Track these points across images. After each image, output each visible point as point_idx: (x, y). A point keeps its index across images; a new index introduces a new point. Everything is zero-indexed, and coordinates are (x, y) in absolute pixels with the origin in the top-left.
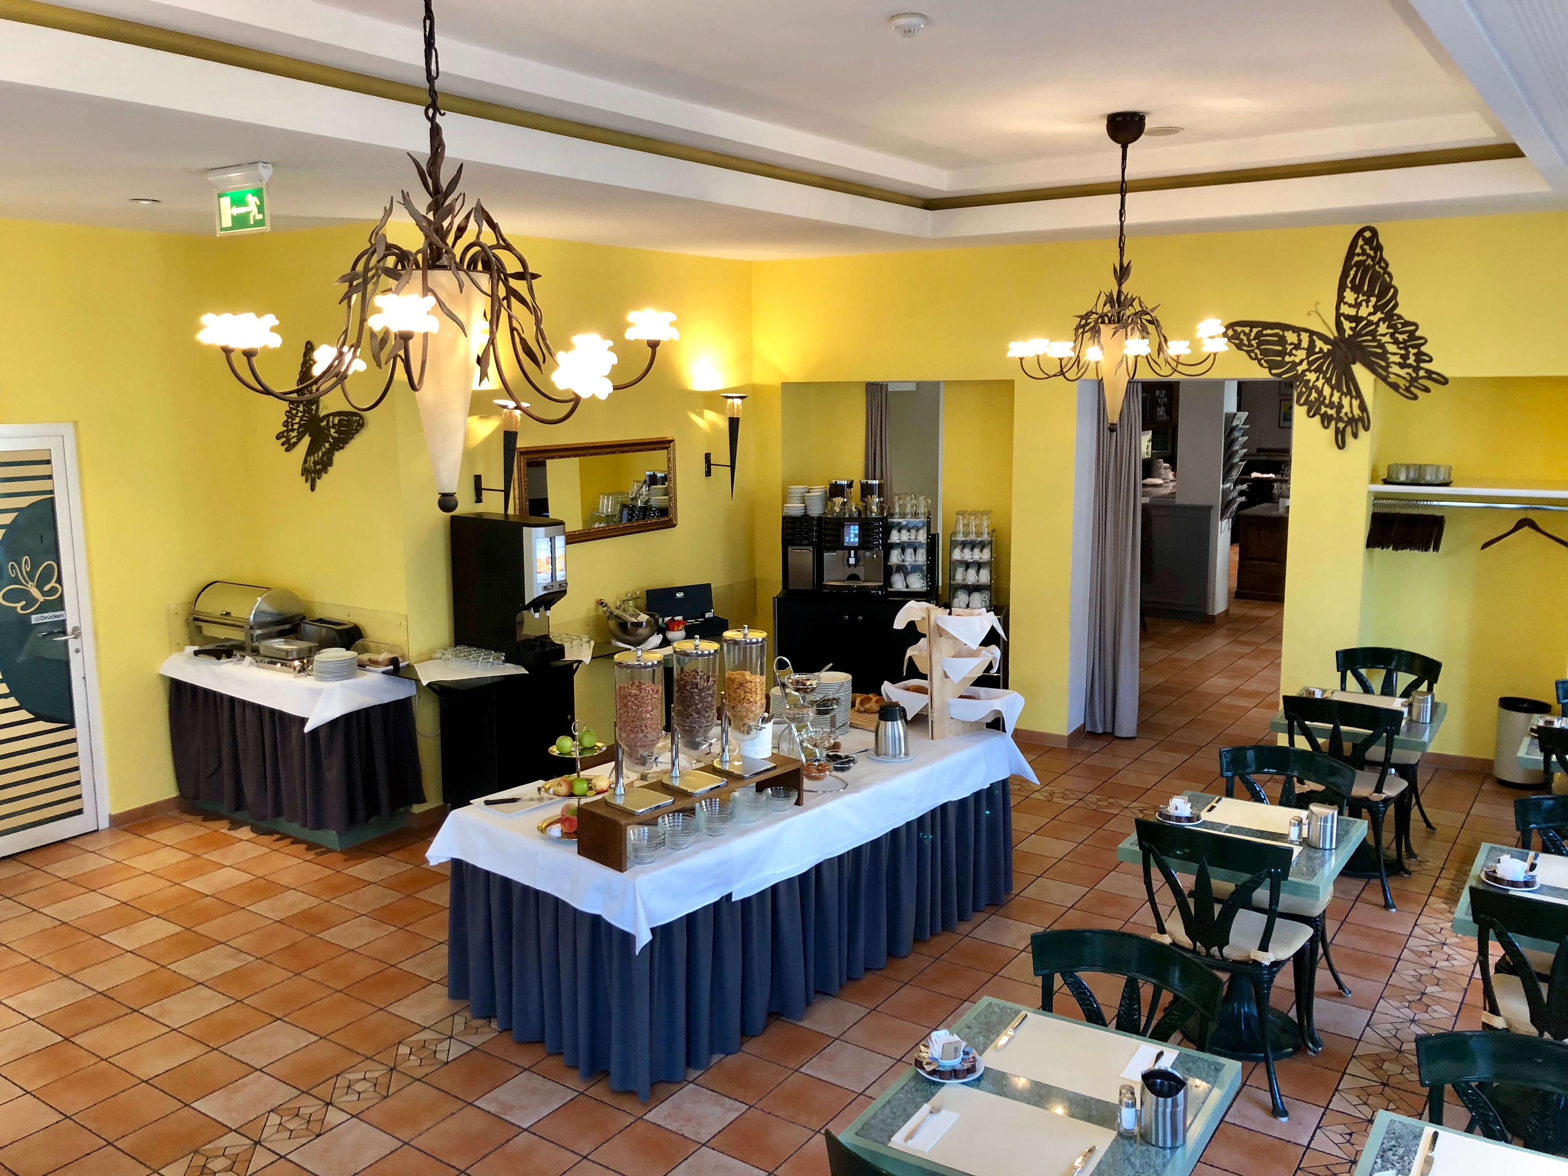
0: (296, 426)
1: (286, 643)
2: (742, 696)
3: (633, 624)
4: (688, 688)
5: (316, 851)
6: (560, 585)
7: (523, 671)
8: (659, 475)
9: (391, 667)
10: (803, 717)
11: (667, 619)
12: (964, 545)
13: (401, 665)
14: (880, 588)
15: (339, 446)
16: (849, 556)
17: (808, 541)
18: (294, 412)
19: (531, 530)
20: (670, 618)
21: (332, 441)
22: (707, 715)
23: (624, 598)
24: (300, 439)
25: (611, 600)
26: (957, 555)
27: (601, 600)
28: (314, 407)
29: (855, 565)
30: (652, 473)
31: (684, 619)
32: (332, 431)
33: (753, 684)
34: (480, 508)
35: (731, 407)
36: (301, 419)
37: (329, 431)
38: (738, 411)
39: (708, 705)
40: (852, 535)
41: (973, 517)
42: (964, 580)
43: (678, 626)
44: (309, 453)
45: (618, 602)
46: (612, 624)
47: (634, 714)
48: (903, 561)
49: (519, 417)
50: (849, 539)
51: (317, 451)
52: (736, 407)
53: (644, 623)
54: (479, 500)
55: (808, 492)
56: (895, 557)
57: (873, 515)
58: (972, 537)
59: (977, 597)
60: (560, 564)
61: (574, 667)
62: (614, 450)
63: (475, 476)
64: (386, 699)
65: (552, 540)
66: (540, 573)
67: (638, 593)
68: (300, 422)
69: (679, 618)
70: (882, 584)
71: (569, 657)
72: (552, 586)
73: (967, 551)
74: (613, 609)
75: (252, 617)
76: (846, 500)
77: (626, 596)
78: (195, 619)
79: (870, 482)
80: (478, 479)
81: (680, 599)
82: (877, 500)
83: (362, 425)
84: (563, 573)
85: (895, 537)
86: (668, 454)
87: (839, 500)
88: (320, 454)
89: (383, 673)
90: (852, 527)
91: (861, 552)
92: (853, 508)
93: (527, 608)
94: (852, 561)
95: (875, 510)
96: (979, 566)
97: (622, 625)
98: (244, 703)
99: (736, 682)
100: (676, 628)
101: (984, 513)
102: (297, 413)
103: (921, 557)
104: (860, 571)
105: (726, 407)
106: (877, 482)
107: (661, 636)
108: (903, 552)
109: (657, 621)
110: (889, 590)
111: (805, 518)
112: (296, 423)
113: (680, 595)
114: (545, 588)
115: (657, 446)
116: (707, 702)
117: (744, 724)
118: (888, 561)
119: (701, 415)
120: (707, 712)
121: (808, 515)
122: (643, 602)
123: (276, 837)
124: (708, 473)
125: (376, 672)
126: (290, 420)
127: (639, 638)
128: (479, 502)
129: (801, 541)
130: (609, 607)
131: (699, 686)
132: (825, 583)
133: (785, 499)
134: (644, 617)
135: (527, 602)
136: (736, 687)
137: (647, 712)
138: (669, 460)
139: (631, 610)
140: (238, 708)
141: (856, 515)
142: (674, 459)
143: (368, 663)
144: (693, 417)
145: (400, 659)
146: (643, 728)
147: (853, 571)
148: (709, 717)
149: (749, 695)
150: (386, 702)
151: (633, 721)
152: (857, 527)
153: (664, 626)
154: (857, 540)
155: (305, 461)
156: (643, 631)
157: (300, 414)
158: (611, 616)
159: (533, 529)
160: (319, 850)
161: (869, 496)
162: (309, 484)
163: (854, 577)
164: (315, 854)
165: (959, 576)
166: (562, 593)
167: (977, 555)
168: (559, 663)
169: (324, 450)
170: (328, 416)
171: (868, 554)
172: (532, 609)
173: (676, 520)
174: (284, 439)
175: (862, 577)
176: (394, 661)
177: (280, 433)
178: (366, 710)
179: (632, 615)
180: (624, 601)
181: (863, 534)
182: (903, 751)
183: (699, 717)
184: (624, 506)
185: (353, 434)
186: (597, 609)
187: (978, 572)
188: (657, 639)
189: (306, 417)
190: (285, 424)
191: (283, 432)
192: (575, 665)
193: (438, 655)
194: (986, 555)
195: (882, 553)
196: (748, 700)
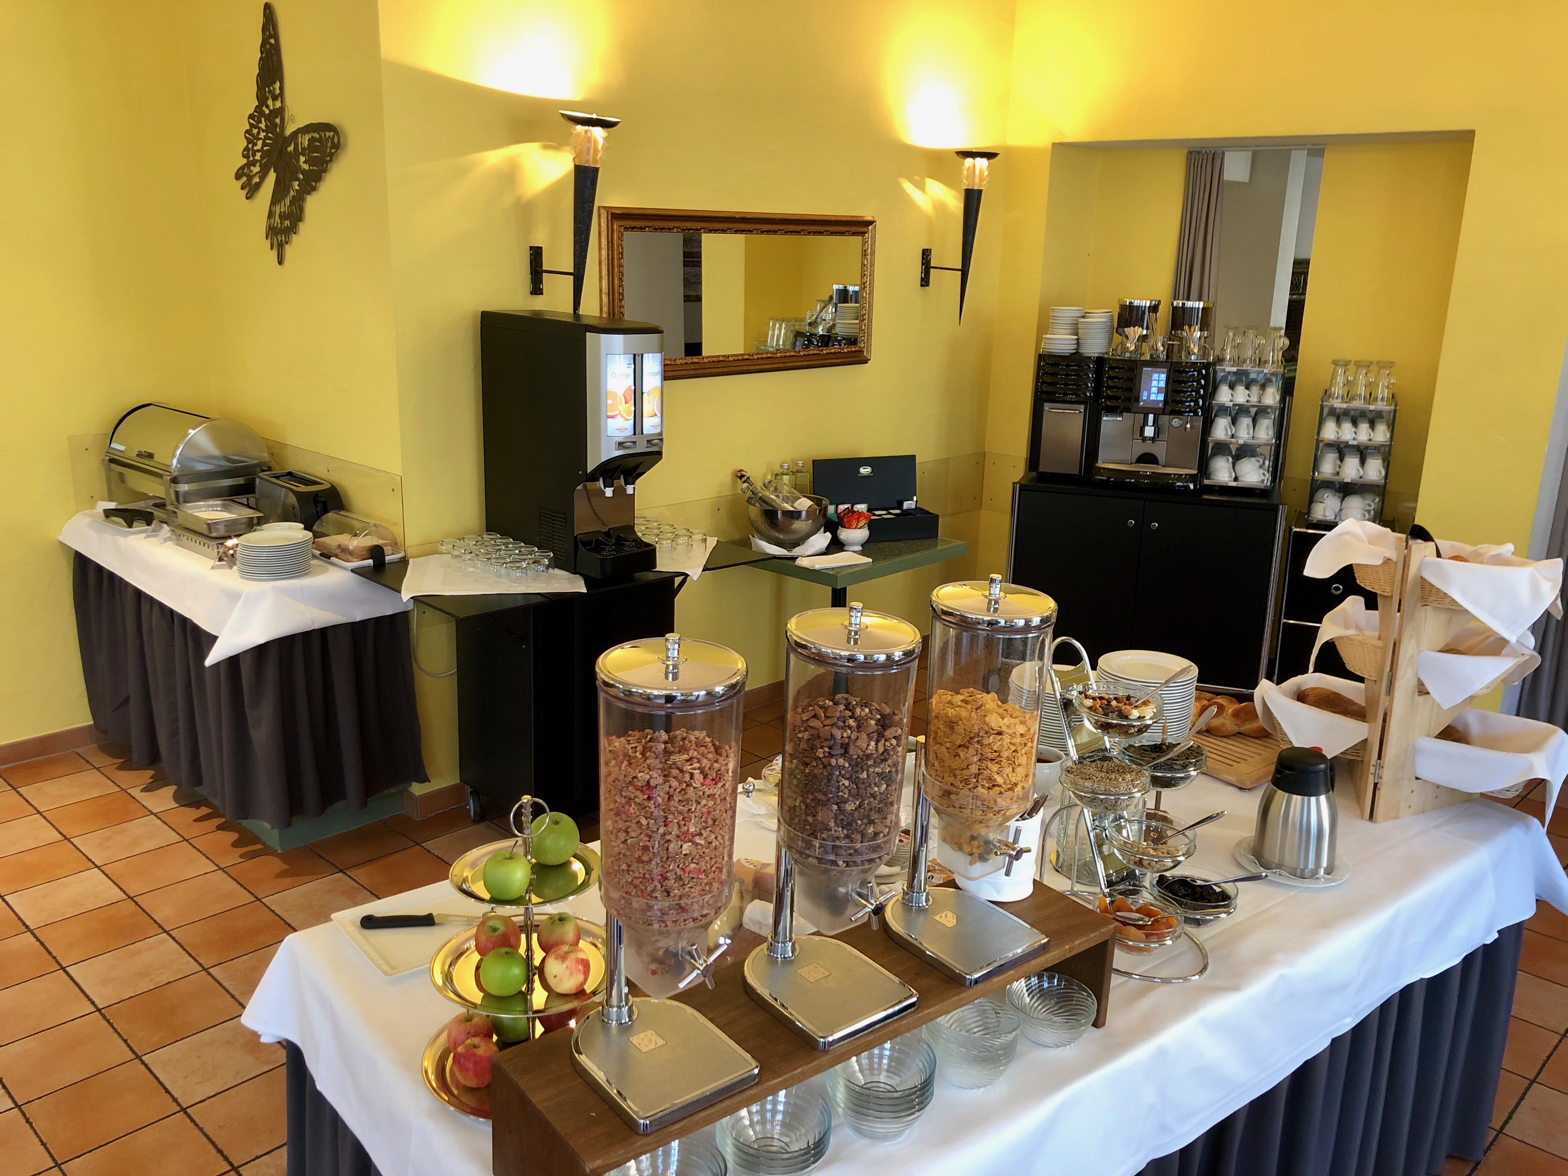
0: (258, 156)
1: (225, 508)
2: (974, 769)
3: (786, 513)
4: (820, 753)
5: (245, 850)
6: (648, 441)
7: (579, 586)
8: (851, 289)
9: (370, 562)
10: (1117, 800)
11: (842, 507)
12: (1339, 416)
13: (387, 558)
14: (1192, 478)
15: (311, 186)
16: (1145, 423)
17: (1077, 395)
18: (255, 131)
19: (599, 339)
20: (846, 506)
21: (301, 177)
22: (871, 830)
23: (778, 470)
24: (263, 175)
25: (758, 473)
26: (1330, 431)
27: (741, 471)
28: (278, 121)
29: (1153, 439)
30: (841, 287)
31: (870, 510)
32: (302, 159)
33: (1007, 739)
34: (539, 304)
35: (971, 171)
36: (264, 145)
37: (298, 161)
38: (981, 179)
39: (875, 803)
40: (1154, 390)
41: (1364, 372)
42: (1338, 474)
43: (858, 522)
44: (276, 198)
45: (769, 477)
46: (754, 511)
47: (644, 841)
48: (1233, 436)
49: (601, 143)
50: (1149, 396)
51: (283, 199)
52: (977, 172)
53: (804, 514)
54: (536, 290)
55: (1083, 317)
56: (1221, 430)
57: (1193, 357)
58: (1358, 404)
59: (1355, 503)
60: (650, 404)
61: (676, 584)
62: (776, 227)
63: (531, 248)
64: (359, 615)
65: (637, 361)
66: (612, 417)
67: (800, 463)
68: (262, 147)
69: (862, 507)
70: (1195, 472)
71: (664, 564)
72: (634, 442)
73: (1347, 426)
74: (758, 485)
75: (175, 462)
76: (1145, 332)
77: (782, 467)
78: (112, 461)
79: (1189, 304)
80: (536, 254)
81: (866, 477)
82: (1198, 334)
83: (337, 146)
84: (657, 420)
85: (1224, 396)
86: (865, 243)
87: (1135, 332)
88: (287, 201)
89: (352, 571)
90: (1155, 376)
91: (1164, 419)
92: (1159, 345)
93: (593, 477)
94: (1149, 431)
95: (1196, 351)
96: (1363, 453)
97: (770, 514)
98: (152, 600)
99: (959, 729)
100: (854, 523)
101: (1381, 365)
102: (258, 133)
103: (1265, 432)
104: (1160, 450)
105: (962, 173)
106: (1201, 305)
107: (829, 536)
108: (1234, 422)
109: (824, 511)
110: (1206, 482)
111: (1076, 359)
112: (258, 151)
113: (865, 471)
114: (621, 445)
115: (847, 229)
116: (873, 796)
117: (973, 838)
118: (1209, 435)
119: (921, 187)
120: (871, 822)
121: (1080, 354)
122: (806, 478)
123: (204, 811)
124: (925, 282)
125: (345, 568)
126: (250, 146)
127: (797, 536)
128: (536, 294)
129: (1065, 394)
130: (751, 484)
131: (852, 751)
132: (1100, 464)
133: (1043, 327)
134: (804, 504)
135: (590, 468)
136: (959, 742)
137: (684, 837)
138: (864, 254)
139: (786, 490)
140: (145, 607)
141: (1163, 357)
142: (873, 253)
143: (338, 551)
144: (908, 187)
145: (387, 550)
146: (671, 883)
147: (1149, 448)
148: (876, 834)
149: (995, 768)
150: (359, 618)
151: (639, 860)
152: (1163, 377)
153: (836, 520)
154: (1161, 397)
155: (271, 215)
156: (801, 526)
157: (262, 135)
158: (754, 498)
159: (603, 336)
160: (251, 848)
161: (1186, 327)
162: (274, 253)
163: (1148, 458)
164: (241, 856)
165: (1328, 467)
166: (654, 456)
167: (1363, 434)
168: (650, 576)
169: (292, 193)
170: (295, 134)
171: (1176, 422)
172: (601, 480)
173: (869, 351)
174: (244, 179)
175: (1162, 458)
176: (376, 553)
177: (238, 170)
178: (324, 632)
179: (786, 499)
180: (777, 475)
181: (1173, 389)
182: (1324, 863)
183: (847, 837)
184: (798, 334)
185: (327, 163)
186: (734, 484)
187: (1363, 462)
188: (822, 540)
189: (269, 138)
190: (247, 152)
191: (242, 168)
192: (678, 581)
193: (444, 548)
194: (1381, 434)
195: (1199, 423)
196: (990, 779)
